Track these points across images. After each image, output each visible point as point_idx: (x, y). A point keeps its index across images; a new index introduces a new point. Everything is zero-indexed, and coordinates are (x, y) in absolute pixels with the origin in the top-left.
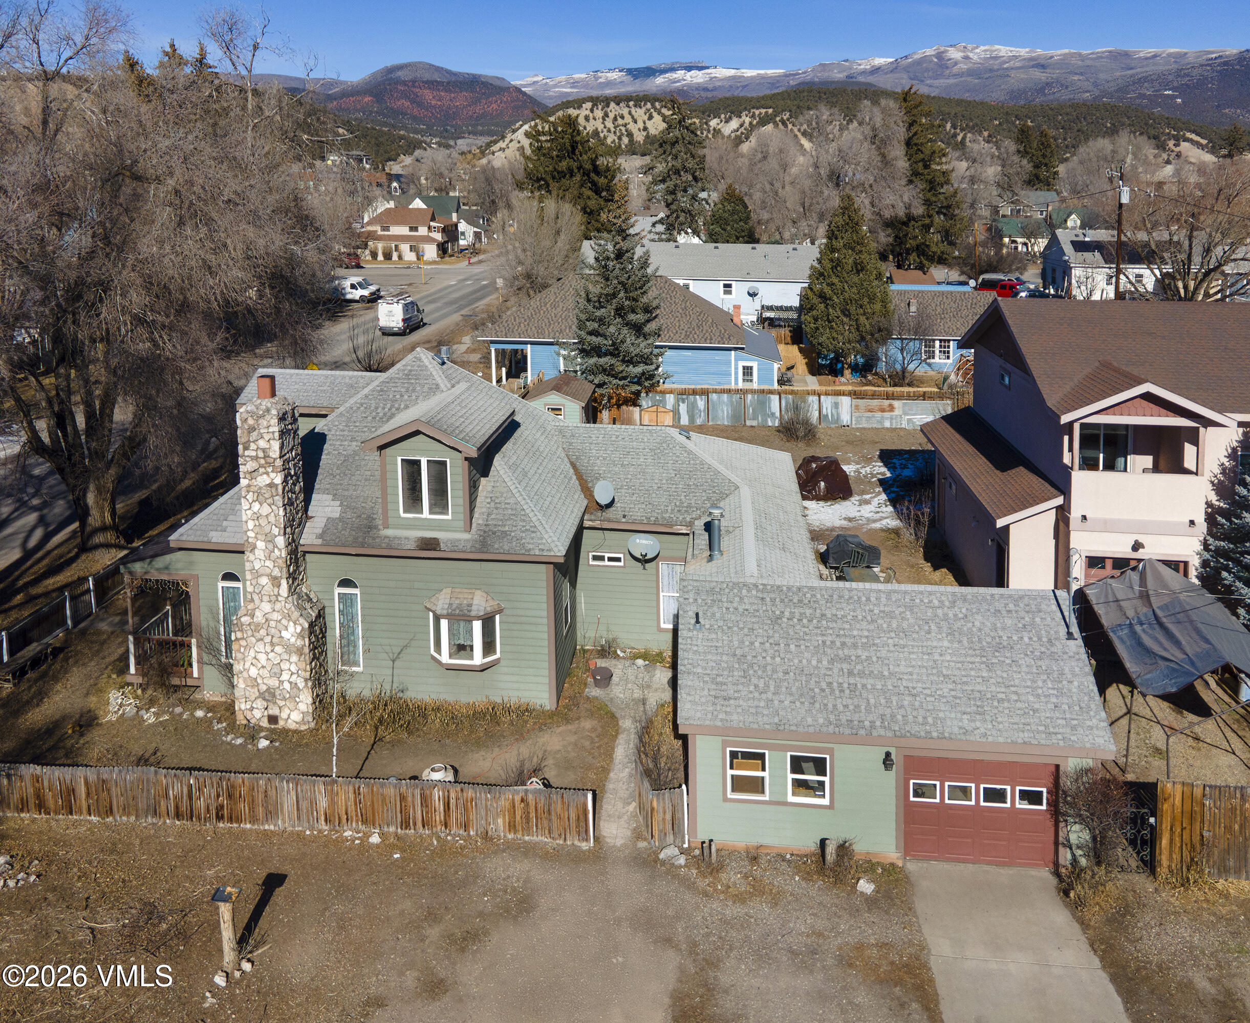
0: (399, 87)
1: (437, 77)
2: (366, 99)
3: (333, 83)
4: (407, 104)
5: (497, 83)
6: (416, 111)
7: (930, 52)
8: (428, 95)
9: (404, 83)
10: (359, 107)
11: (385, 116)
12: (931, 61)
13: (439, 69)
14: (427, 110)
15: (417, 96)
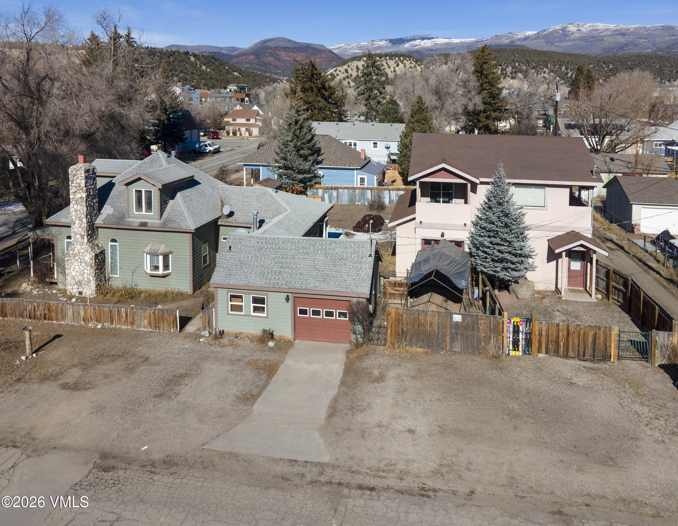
0: (268, 51)
1: (288, 45)
2: (251, 57)
3: (234, 49)
4: (272, 59)
5: (320, 48)
6: (276, 63)
7: (558, 27)
8: (283, 55)
9: (271, 48)
10: (247, 61)
11: (260, 66)
12: (559, 32)
13: (289, 41)
14: (282, 62)
15: (278, 55)
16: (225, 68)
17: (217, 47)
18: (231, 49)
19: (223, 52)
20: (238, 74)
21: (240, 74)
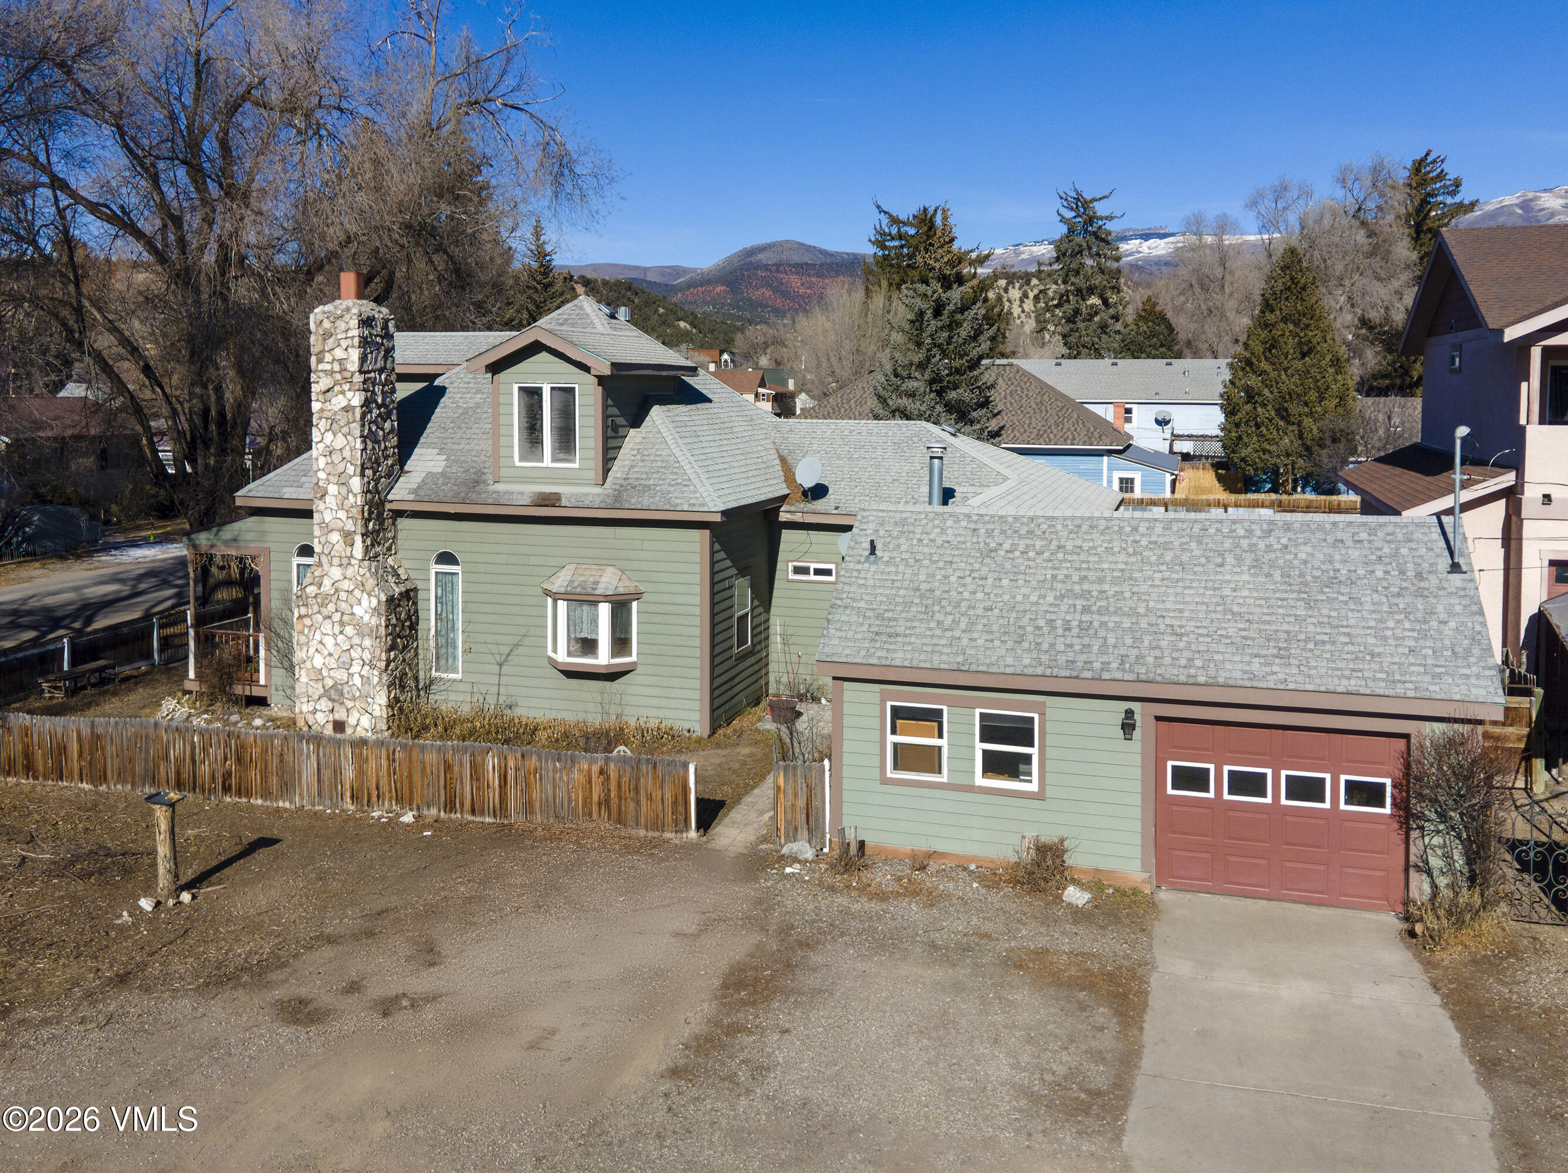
0: (759, 273)
1: (807, 259)
2: (718, 289)
3: (677, 271)
4: (768, 293)
6: (779, 303)
7: (1509, 200)
8: (795, 282)
9: (766, 267)
10: (708, 299)
11: (740, 309)
12: (1514, 213)
13: (809, 249)
14: (794, 301)
15: (782, 283)
16: (656, 311)
17: (636, 268)
18: (669, 271)
19: (651, 277)
20: (688, 327)
21: (692, 324)
